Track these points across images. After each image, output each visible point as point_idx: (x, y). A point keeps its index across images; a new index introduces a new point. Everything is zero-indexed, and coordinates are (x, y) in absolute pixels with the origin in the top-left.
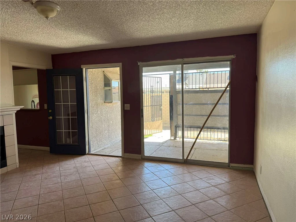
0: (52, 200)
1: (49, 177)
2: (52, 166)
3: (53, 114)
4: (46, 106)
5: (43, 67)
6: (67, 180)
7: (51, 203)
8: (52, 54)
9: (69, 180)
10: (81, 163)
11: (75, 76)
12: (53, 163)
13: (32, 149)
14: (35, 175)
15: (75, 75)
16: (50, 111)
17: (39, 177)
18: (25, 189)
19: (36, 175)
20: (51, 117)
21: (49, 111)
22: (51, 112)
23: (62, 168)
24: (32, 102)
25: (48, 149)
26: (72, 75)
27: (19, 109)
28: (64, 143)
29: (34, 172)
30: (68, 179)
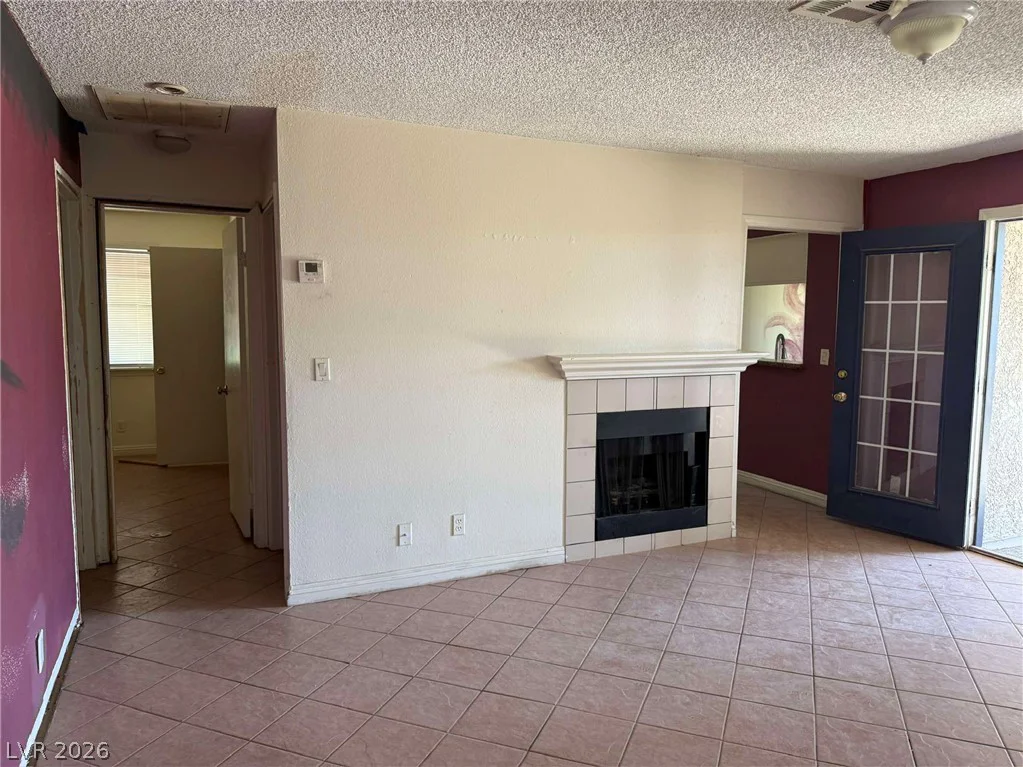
0: (859, 677)
1: (835, 596)
2: (838, 559)
3: (853, 386)
4: (825, 357)
5: (832, 226)
6: (902, 626)
7: (854, 686)
8: (868, 179)
9: (910, 628)
10: (947, 577)
11: (948, 254)
12: (841, 551)
13: (767, 490)
14: (788, 574)
15: (949, 249)
16: (842, 374)
17: (801, 584)
18: (764, 609)
19: (790, 575)
20: (843, 394)
21: (839, 374)
22: (843, 379)
23: (877, 577)
24: (778, 339)
25: (821, 499)
26: (936, 249)
27: (755, 361)
28: (879, 489)
29: (785, 566)
30: (905, 624)
